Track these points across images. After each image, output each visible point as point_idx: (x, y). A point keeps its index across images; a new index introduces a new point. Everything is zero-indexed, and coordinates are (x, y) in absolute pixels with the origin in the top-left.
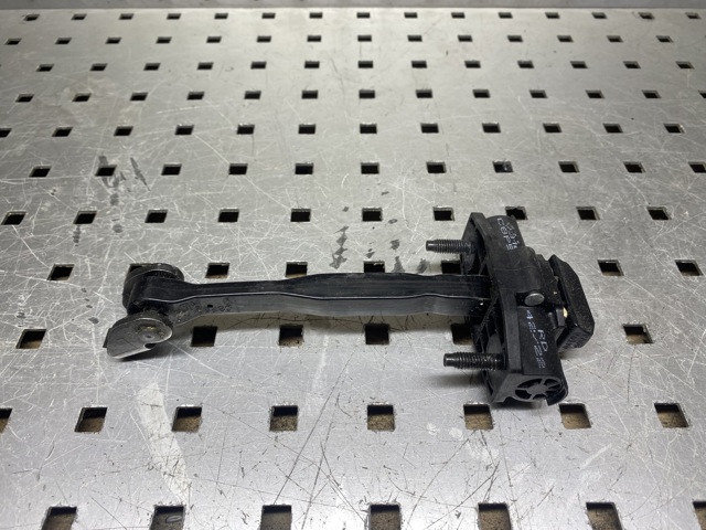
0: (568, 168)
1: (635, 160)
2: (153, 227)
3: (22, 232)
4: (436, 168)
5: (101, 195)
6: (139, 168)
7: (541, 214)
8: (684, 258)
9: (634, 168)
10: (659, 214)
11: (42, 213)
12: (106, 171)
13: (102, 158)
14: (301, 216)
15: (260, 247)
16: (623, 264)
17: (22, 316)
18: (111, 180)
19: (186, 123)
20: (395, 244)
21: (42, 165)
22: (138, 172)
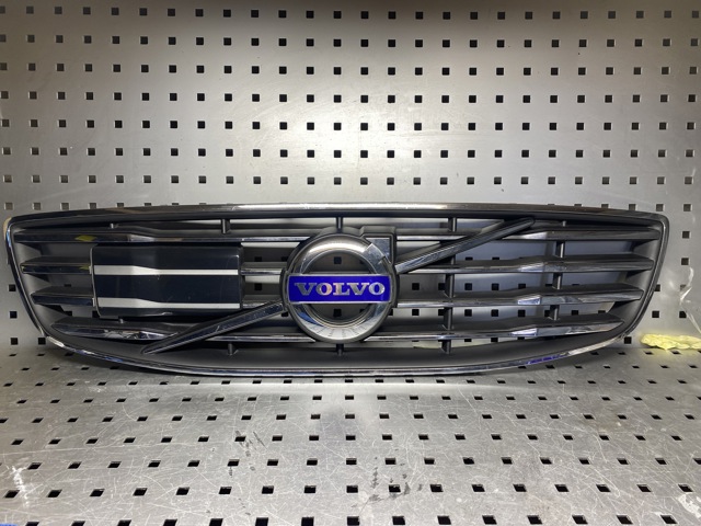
0: (496, 437)
1: (534, 434)
2: (271, 467)
3: (201, 470)
4: (423, 438)
5: (240, 451)
6: (259, 437)
7: (481, 461)
8: (559, 483)
9: (532, 438)
10: (546, 462)
11: (209, 461)
12: (240, 439)
13: (237, 432)
14: (351, 462)
15: (331, 478)
16: (527, 485)
17: (209, 512)
18: (244, 443)
19: (282, 413)
20: (405, 476)
21: (204, 436)
22: (259, 440)
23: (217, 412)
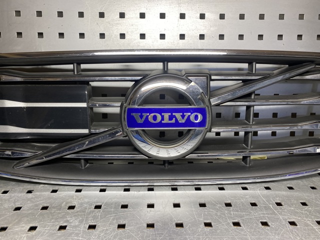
23: (67, 221)
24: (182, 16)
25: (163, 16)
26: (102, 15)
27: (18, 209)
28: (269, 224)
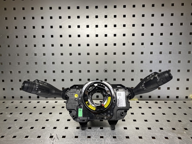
1: (154, 136)
4: (114, 137)
5: (50, 142)
6: (58, 136)
12: (51, 137)
13: (51, 134)
19: (67, 126)
21: (39, 135)
22: (57, 137)
23: (46, 125)
24: (97, 36)
25: (88, 36)
26: (61, 36)
27: (26, 120)
28: (127, 128)
